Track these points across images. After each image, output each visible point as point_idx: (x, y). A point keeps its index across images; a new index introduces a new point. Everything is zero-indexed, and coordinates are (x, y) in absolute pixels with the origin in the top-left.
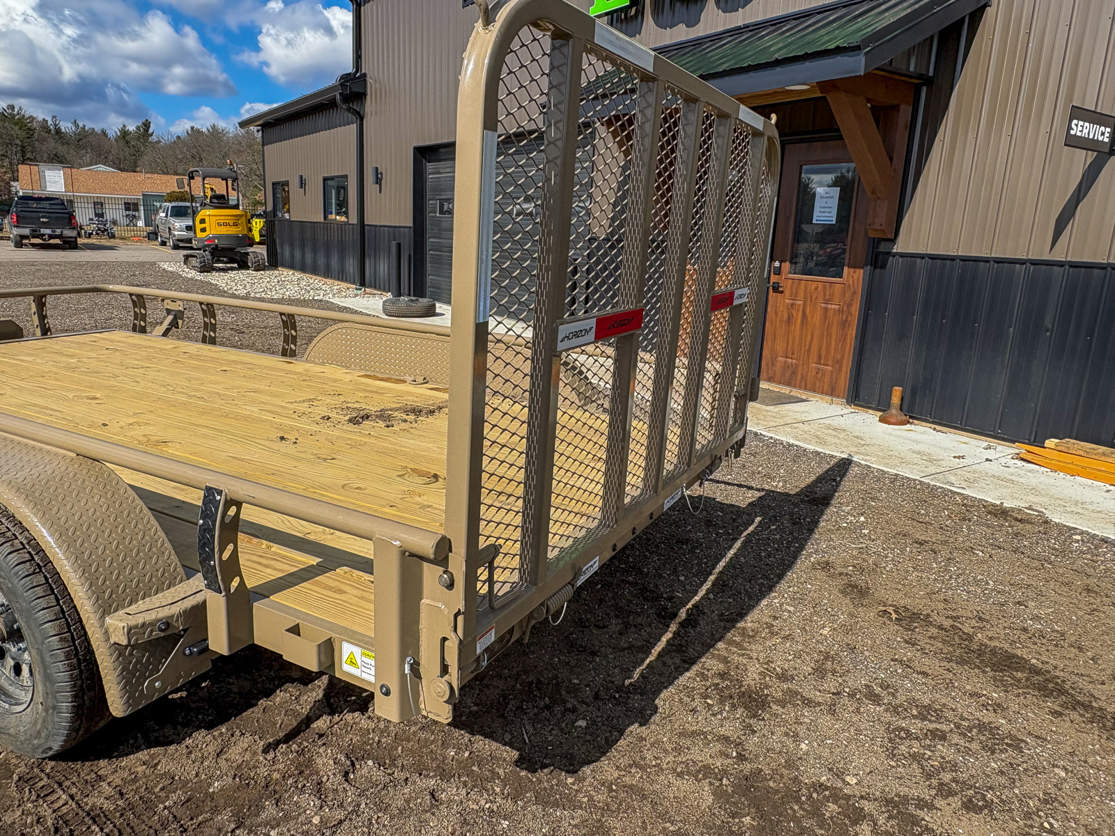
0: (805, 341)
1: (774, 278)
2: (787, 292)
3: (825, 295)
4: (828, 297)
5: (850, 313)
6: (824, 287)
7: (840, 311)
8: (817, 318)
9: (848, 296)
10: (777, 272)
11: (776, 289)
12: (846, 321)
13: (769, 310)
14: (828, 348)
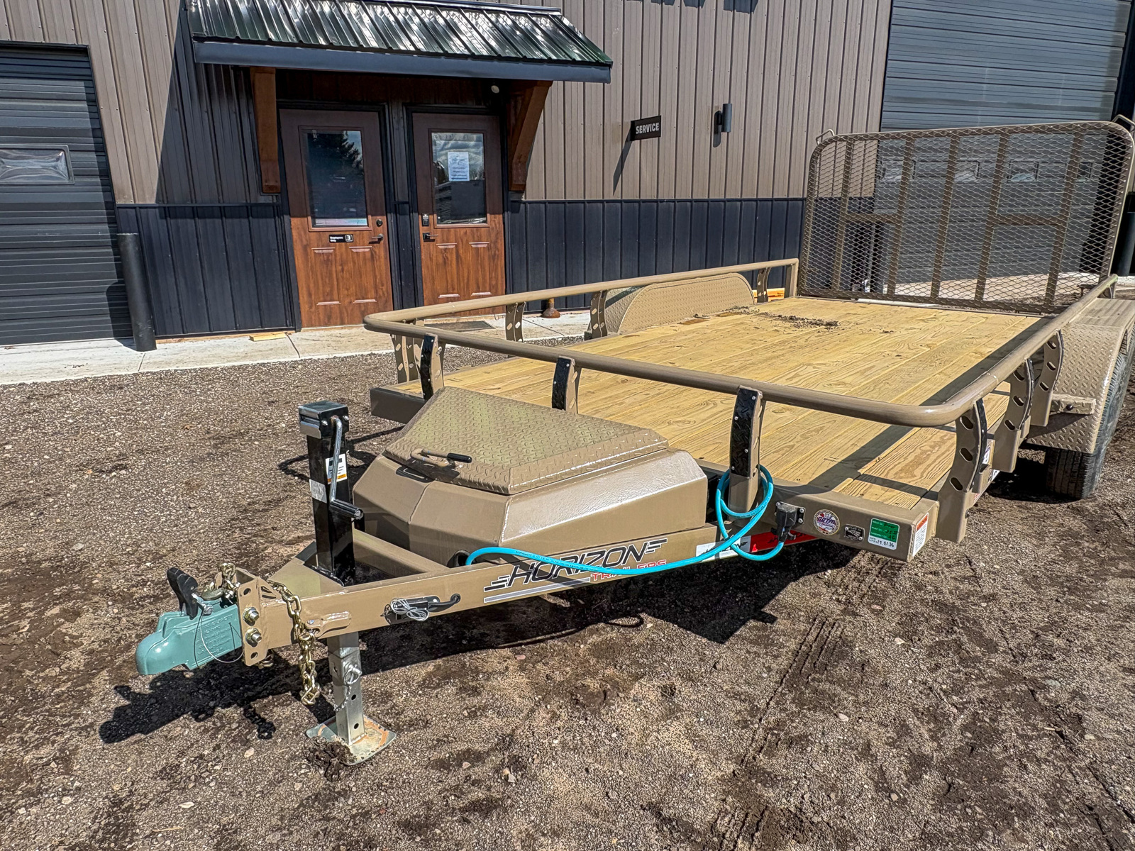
0: (463, 277)
1: (423, 230)
2: (439, 239)
3: (474, 237)
4: (476, 238)
5: (496, 248)
7: (489, 248)
8: (469, 257)
9: (493, 236)
10: (426, 224)
11: (427, 239)
12: (495, 254)
13: (423, 257)
14: (484, 278)
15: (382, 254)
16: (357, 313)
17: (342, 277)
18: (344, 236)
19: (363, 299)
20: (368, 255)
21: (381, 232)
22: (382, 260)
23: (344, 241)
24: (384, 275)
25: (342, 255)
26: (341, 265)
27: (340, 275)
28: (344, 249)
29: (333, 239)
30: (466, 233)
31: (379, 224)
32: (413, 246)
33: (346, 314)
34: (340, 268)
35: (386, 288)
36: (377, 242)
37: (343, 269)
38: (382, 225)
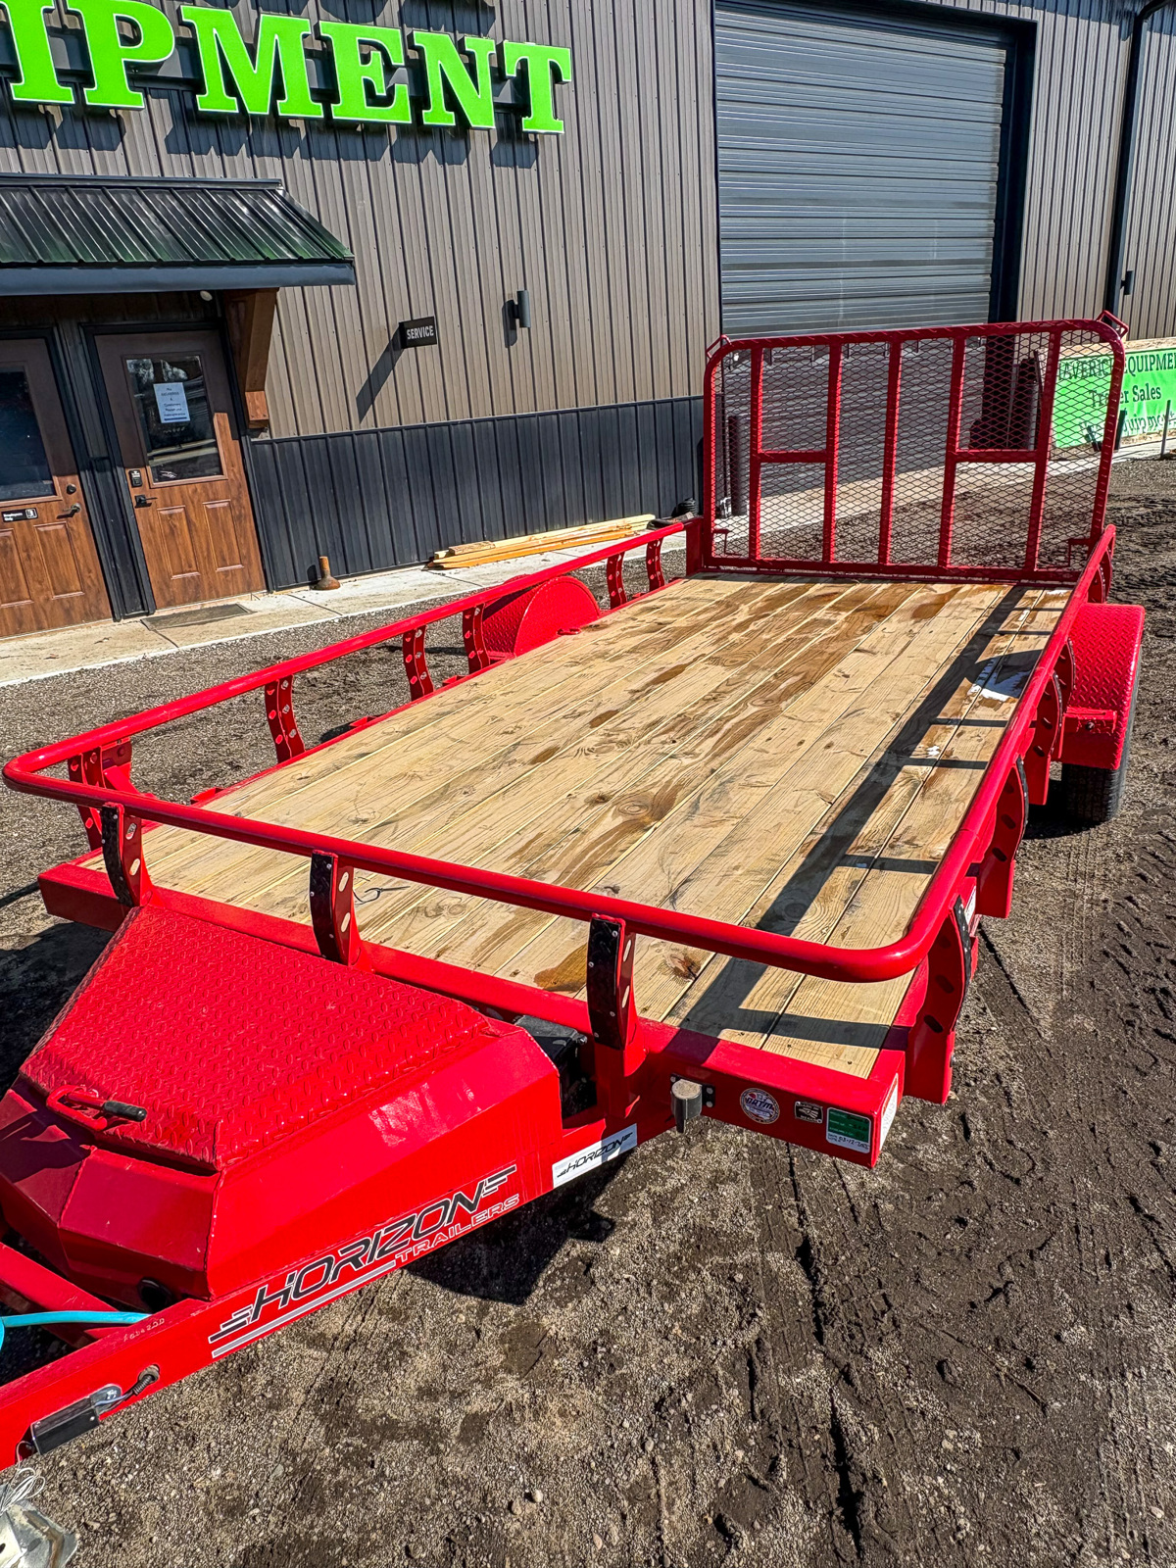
0: (201, 548)
1: (135, 492)
2: (159, 501)
3: (207, 495)
4: (211, 496)
5: (241, 506)
6: (204, 487)
7: (230, 507)
8: (204, 522)
9: (233, 490)
10: (136, 484)
11: (142, 503)
12: (240, 515)
13: (141, 528)
14: (230, 547)
15: (83, 531)
16: (59, 612)
17: (31, 567)
18: (23, 511)
19: (66, 592)
20: (64, 532)
21: (76, 501)
22: (84, 538)
23: (24, 518)
24: (90, 561)
25: (24, 539)
26: (27, 551)
27: (27, 564)
28: (26, 529)
29: (9, 517)
30: (195, 491)
31: (70, 491)
32: (124, 517)
33: (43, 617)
34: (24, 555)
35: (94, 576)
36: (71, 515)
37: (29, 556)
38: (75, 490)
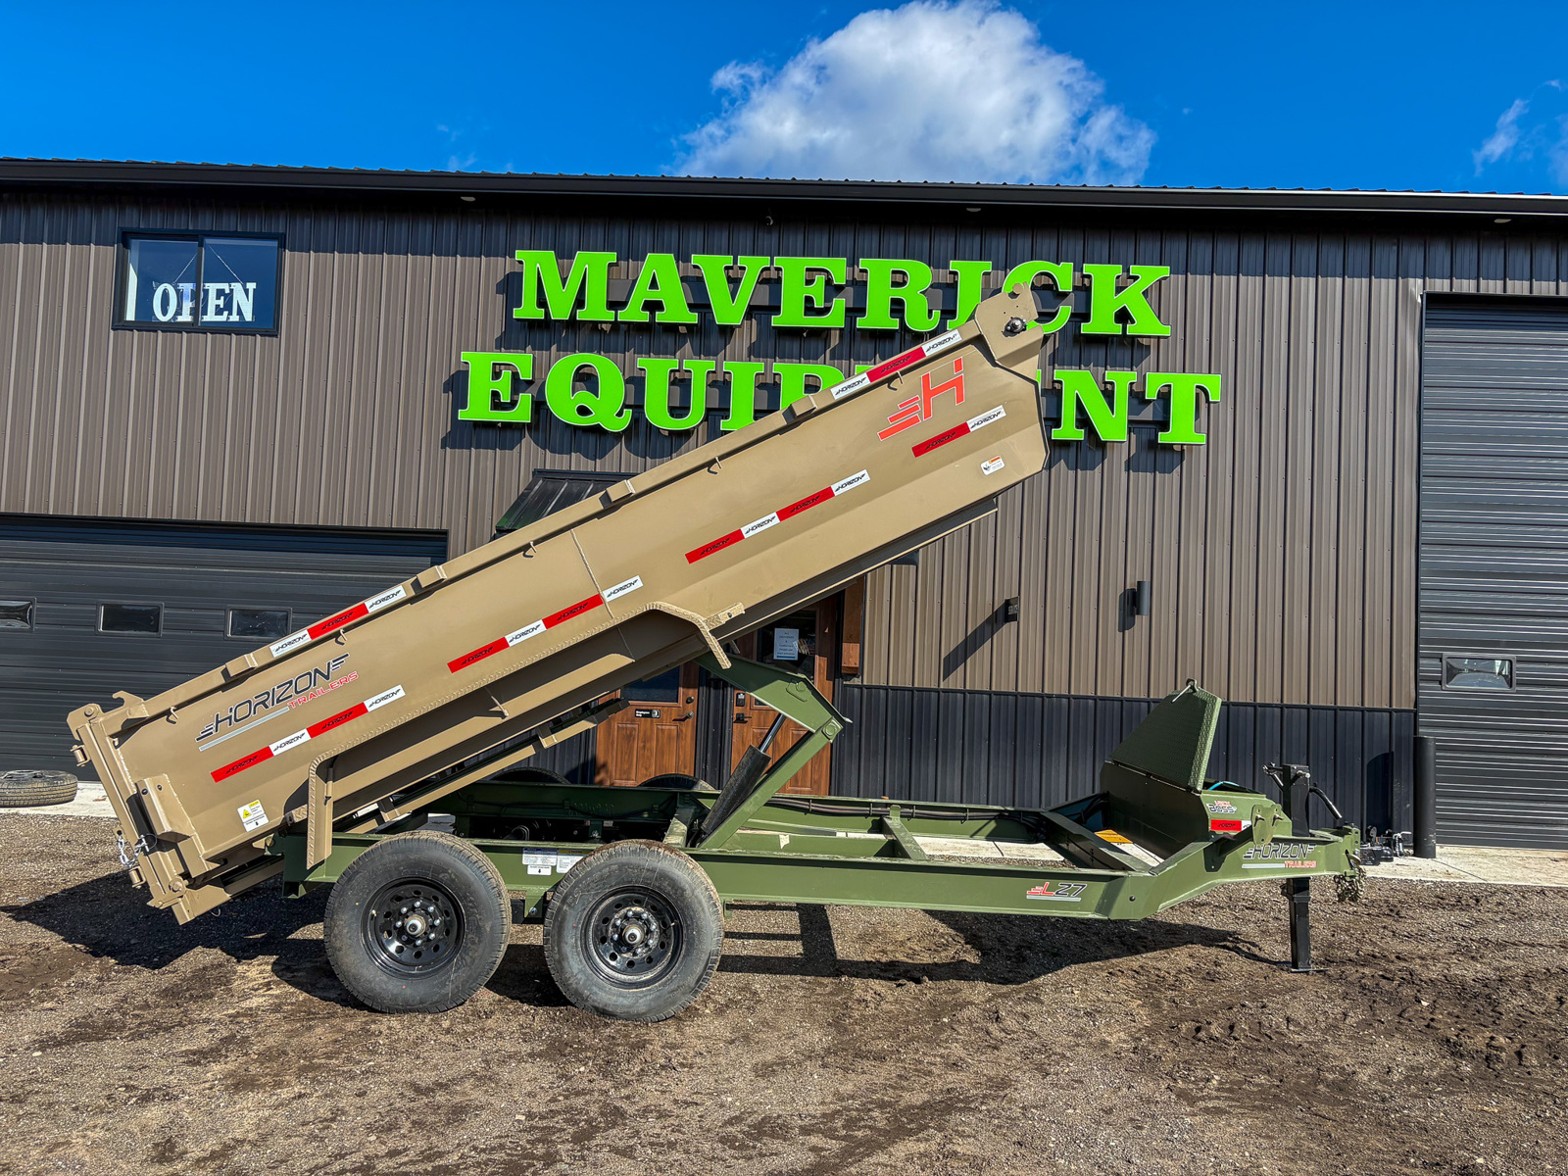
1: (737, 710)
2: (754, 722)
8: (788, 745)
10: (740, 703)
11: (740, 719)
13: (734, 740)
15: (689, 735)
17: (643, 755)
18: (651, 711)
20: (675, 733)
21: (691, 710)
22: (689, 740)
23: (650, 716)
24: (688, 757)
25: (645, 732)
26: (644, 742)
27: (641, 752)
28: (648, 725)
29: (639, 714)
31: (689, 701)
32: (723, 728)
34: (642, 745)
35: (688, 771)
36: (683, 720)
37: (644, 746)
38: (692, 701)
